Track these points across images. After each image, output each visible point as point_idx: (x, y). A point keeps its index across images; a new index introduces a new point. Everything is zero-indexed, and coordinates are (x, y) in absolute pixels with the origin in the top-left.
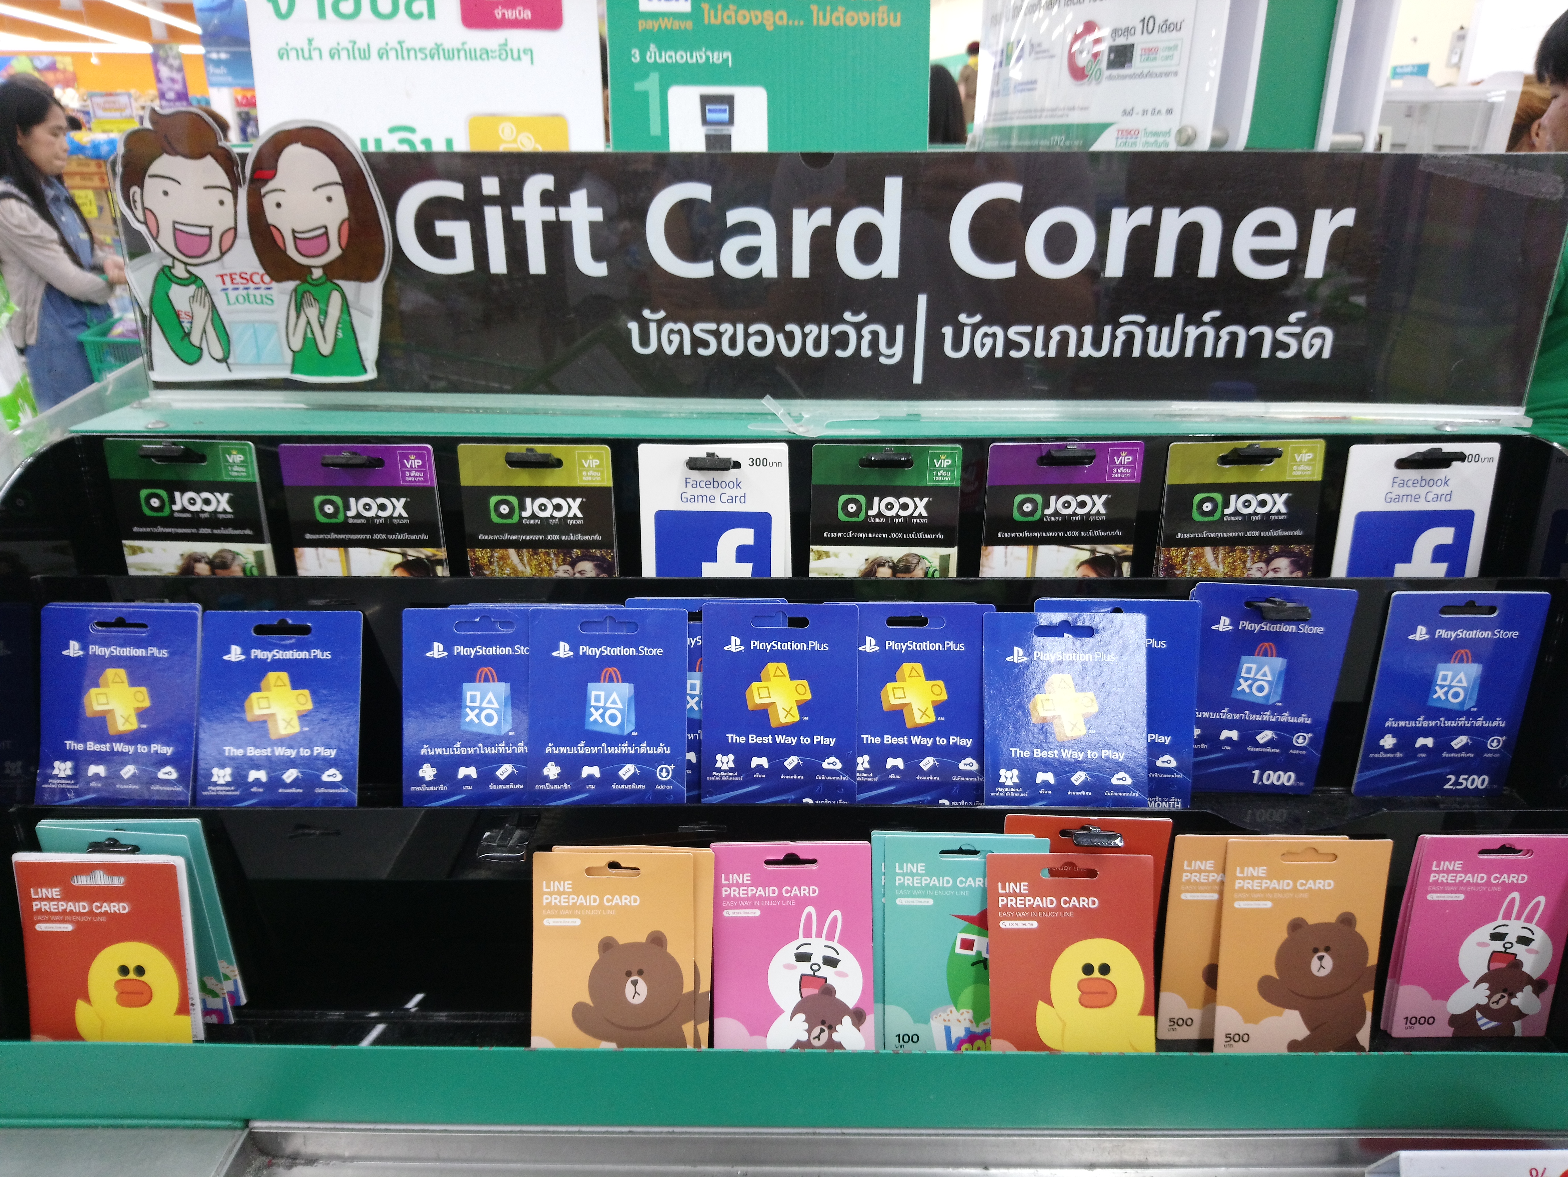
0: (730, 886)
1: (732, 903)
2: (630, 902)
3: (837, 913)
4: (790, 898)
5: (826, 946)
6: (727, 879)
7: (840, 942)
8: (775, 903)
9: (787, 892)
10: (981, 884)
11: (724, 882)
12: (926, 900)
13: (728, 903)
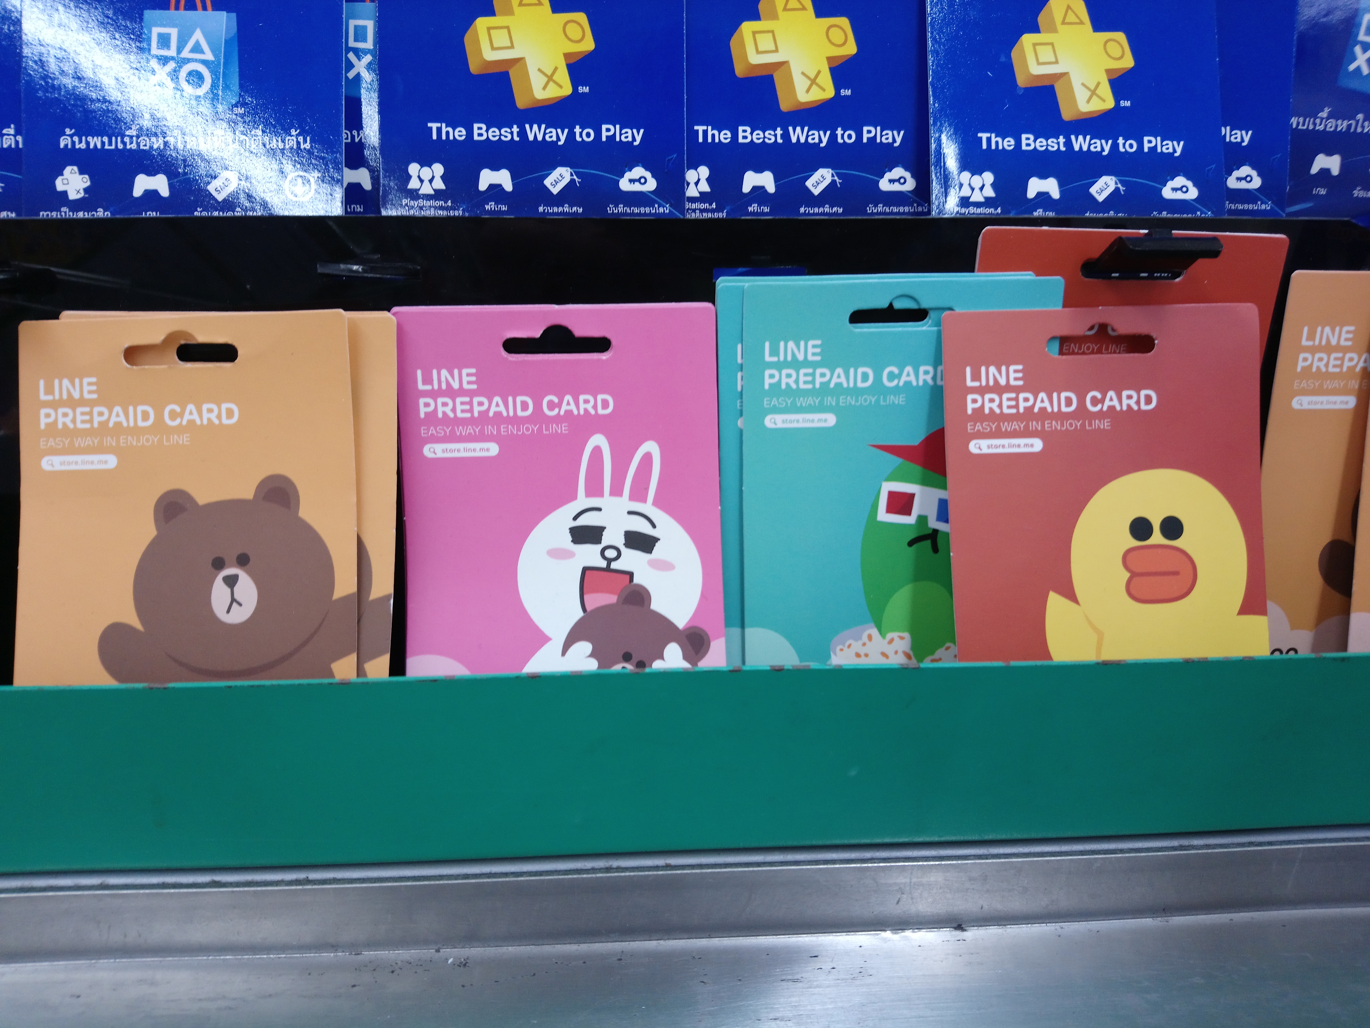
0: (434, 394)
1: (440, 431)
2: (219, 417)
3: (651, 447)
4: (557, 419)
5: (630, 513)
6: (428, 380)
7: (656, 503)
8: (526, 430)
9: (551, 406)
10: (929, 378)
11: (421, 387)
12: (823, 416)
13: (432, 431)
